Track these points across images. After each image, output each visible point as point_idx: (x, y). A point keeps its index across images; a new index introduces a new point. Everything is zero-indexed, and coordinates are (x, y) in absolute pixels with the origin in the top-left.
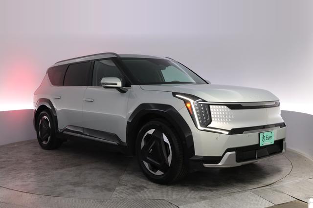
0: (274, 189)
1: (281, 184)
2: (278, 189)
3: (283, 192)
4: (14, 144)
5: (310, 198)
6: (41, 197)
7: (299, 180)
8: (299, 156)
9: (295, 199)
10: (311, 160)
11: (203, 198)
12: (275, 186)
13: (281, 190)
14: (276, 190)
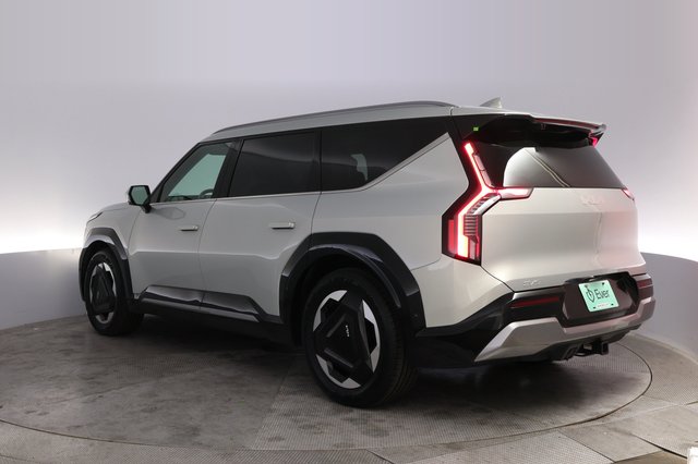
0: (612, 426)
1: (627, 415)
2: (620, 427)
3: (631, 434)
4: (32, 326)
5: (691, 446)
6: (91, 445)
7: (666, 405)
8: (667, 354)
9: (658, 450)
10: (695, 361)
11: (454, 447)
12: (613, 419)
13: (628, 429)
14: (616, 430)
